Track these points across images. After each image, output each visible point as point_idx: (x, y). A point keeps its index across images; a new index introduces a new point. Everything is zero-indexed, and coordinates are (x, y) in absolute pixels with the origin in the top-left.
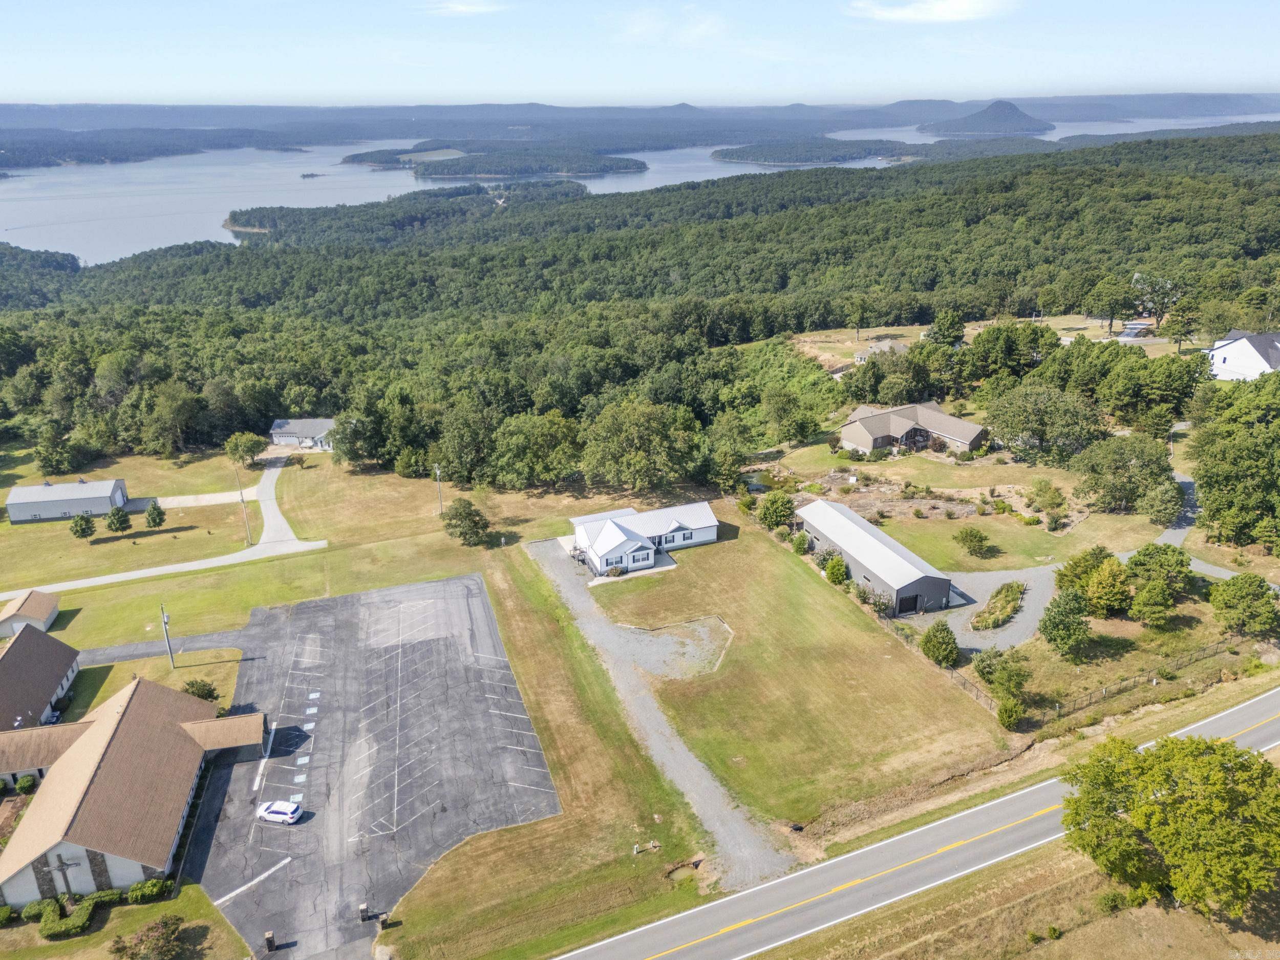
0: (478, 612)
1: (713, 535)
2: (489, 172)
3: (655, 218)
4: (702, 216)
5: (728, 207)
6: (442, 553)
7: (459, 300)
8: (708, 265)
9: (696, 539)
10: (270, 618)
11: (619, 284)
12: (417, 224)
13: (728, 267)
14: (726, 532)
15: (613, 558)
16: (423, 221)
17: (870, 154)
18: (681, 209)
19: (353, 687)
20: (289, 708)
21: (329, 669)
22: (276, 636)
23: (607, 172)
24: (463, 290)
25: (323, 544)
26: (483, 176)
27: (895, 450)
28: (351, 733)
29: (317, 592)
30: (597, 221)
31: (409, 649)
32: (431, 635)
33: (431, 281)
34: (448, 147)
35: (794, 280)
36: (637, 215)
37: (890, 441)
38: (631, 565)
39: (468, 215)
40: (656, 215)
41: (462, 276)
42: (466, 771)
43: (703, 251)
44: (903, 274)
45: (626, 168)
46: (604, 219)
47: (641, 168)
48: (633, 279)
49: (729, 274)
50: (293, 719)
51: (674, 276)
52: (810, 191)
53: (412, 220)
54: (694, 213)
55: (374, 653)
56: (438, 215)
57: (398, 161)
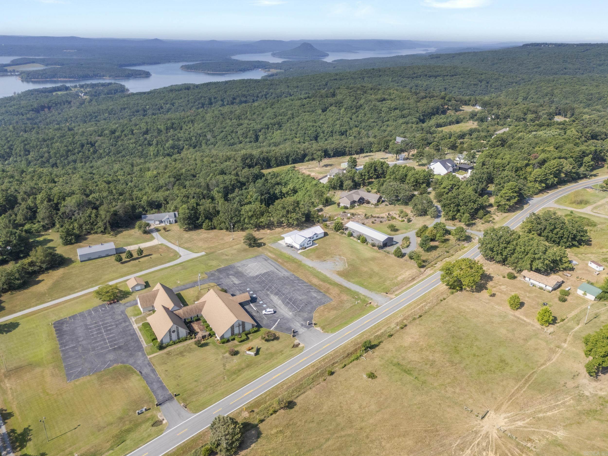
1: (323, 235)
2: (65, 77)
4: (199, 104)
5: (210, 99)
7: (109, 152)
8: (222, 132)
9: (319, 236)
11: (184, 141)
12: (46, 110)
13: (232, 132)
14: (326, 234)
15: (302, 244)
16: (49, 108)
17: (255, 67)
18: (188, 101)
19: (256, 285)
21: (245, 283)
22: (220, 278)
23: (131, 77)
25: (203, 253)
26: (62, 79)
27: (356, 205)
28: (267, 295)
29: (219, 266)
30: (147, 107)
31: (263, 275)
32: (265, 271)
33: (93, 145)
34: (33, 62)
36: (167, 104)
37: (354, 202)
38: (307, 246)
39: (72, 103)
40: (177, 104)
41: (107, 141)
42: (304, 297)
43: (218, 125)
45: (140, 75)
46: (151, 106)
47: (147, 75)
48: (191, 139)
49: (234, 135)
51: (209, 136)
53: (43, 108)
54: (195, 102)
55: (254, 277)
56: (56, 105)
57: (6, 71)
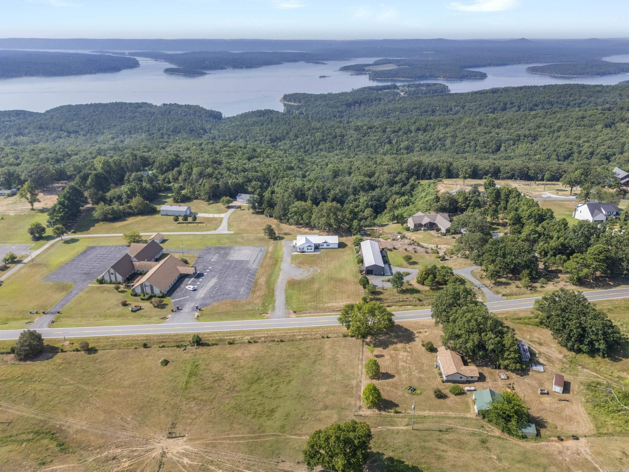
0: (260, 256)
1: (337, 246)
2: (404, 77)
3: (466, 108)
4: (490, 108)
5: (505, 104)
6: (261, 239)
7: (352, 146)
8: (465, 138)
9: (331, 246)
10: (210, 249)
12: (357, 105)
13: (473, 140)
14: (342, 245)
15: (301, 247)
16: (360, 104)
18: (481, 104)
19: (220, 267)
20: (204, 269)
21: (216, 263)
22: (209, 253)
23: (464, 78)
24: (355, 141)
25: (233, 232)
26: (401, 79)
27: (422, 229)
28: (214, 276)
29: (224, 244)
30: (438, 108)
31: (238, 261)
32: (245, 259)
33: (343, 136)
34: (390, 63)
35: (502, 149)
36: (458, 106)
37: (421, 225)
38: (306, 251)
39: (382, 101)
40: (467, 107)
42: (233, 288)
43: (466, 131)
44: (555, 151)
45: (475, 76)
46: (441, 107)
47: (483, 76)
48: (428, 142)
49: (473, 143)
50: (203, 271)
51: (448, 142)
52: (554, 98)
53: (356, 102)
54: (486, 107)
55: (229, 261)
56: (368, 101)
57: (364, 70)
